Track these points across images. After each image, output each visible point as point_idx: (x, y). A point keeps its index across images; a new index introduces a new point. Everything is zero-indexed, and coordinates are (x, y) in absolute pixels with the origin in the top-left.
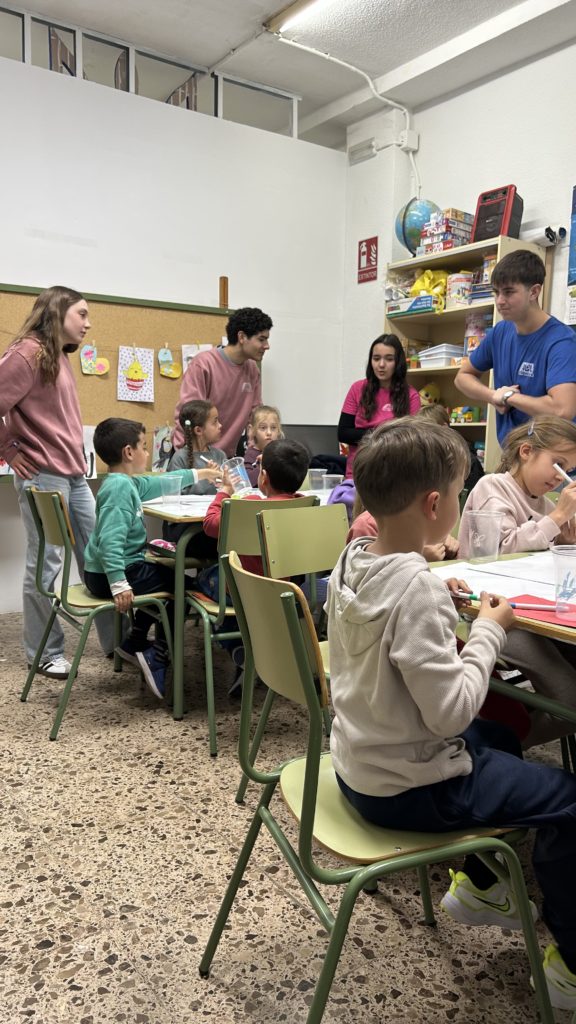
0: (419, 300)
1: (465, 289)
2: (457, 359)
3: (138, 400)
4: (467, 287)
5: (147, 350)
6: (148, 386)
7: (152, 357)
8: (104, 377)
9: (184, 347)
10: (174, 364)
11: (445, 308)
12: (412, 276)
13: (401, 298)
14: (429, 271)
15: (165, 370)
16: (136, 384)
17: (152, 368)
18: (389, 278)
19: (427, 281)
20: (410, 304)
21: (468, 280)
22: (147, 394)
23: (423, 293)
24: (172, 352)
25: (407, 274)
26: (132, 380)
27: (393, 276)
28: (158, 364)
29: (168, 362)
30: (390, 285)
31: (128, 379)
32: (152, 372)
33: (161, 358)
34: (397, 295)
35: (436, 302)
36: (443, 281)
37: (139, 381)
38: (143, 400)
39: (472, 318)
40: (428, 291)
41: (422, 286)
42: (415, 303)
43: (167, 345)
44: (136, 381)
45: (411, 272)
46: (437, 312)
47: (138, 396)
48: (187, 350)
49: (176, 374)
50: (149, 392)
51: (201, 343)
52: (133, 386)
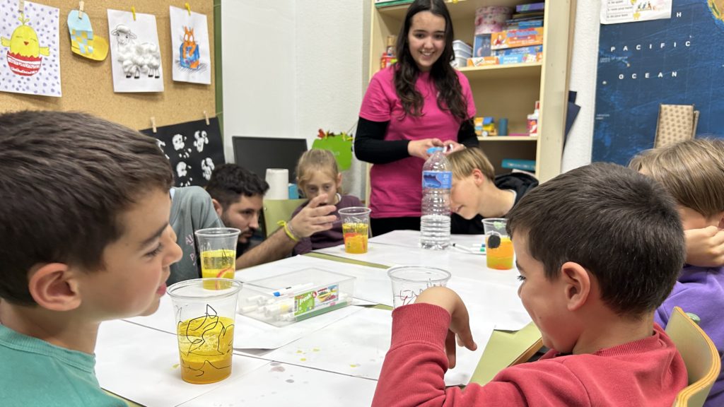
3: (31, 92)
5: (47, 8)
6: (49, 70)
7: (57, 22)
9: (111, 13)
10: (95, 37)
15: (80, 47)
16: (26, 64)
17: (57, 39)
22: (48, 83)
24: (91, 18)
26: (18, 56)
28: (67, 35)
29: (84, 33)
31: (10, 54)
32: (57, 45)
33: (73, 24)
37: (32, 59)
38: (40, 93)
43: (82, 4)
44: (25, 58)
47: (31, 85)
48: (117, 19)
49: (99, 56)
50: (52, 80)
51: (138, 12)
52: (21, 68)
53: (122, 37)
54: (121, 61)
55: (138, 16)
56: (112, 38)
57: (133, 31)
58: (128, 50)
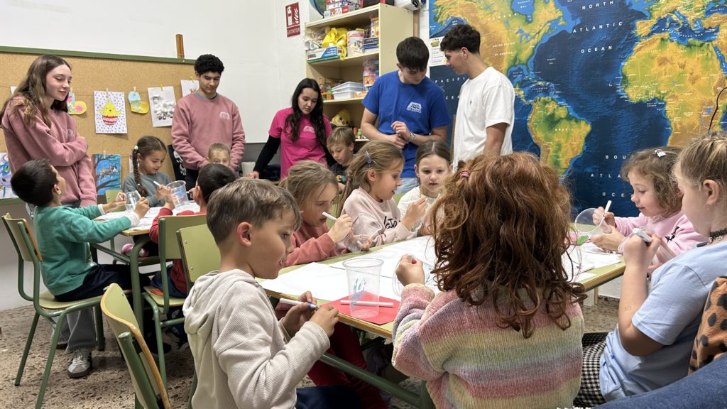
0: (328, 50)
1: (360, 42)
2: (358, 93)
3: (114, 132)
4: (361, 41)
5: (119, 93)
6: (122, 121)
7: (123, 99)
8: (83, 115)
9: (150, 90)
10: (142, 103)
11: (347, 56)
12: (324, 32)
13: (316, 49)
14: (334, 29)
15: (135, 108)
16: (111, 120)
17: (124, 107)
18: (306, 34)
19: (333, 36)
20: (323, 53)
21: (362, 36)
22: (121, 127)
23: (331, 45)
24: (140, 93)
25: (320, 30)
26: (107, 117)
27: (310, 32)
28: (128, 104)
29: (137, 101)
30: (308, 39)
31: (104, 117)
32: (124, 109)
33: (131, 98)
34: (313, 46)
35: (341, 52)
36: (344, 36)
37: (113, 117)
38: (118, 132)
39: (367, 62)
40: (334, 43)
41: (330, 39)
42: (326, 53)
43: (135, 88)
44: (110, 117)
45: (322, 29)
46: (341, 59)
47: (113, 129)
48: (153, 92)
49: (144, 111)
50: (122, 126)
51: (164, 86)
52: (108, 122)
53: (156, 100)
54: (156, 112)
55: (164, 88)
56: (151, 101)
57: (162, 96)
58: (159, 106)
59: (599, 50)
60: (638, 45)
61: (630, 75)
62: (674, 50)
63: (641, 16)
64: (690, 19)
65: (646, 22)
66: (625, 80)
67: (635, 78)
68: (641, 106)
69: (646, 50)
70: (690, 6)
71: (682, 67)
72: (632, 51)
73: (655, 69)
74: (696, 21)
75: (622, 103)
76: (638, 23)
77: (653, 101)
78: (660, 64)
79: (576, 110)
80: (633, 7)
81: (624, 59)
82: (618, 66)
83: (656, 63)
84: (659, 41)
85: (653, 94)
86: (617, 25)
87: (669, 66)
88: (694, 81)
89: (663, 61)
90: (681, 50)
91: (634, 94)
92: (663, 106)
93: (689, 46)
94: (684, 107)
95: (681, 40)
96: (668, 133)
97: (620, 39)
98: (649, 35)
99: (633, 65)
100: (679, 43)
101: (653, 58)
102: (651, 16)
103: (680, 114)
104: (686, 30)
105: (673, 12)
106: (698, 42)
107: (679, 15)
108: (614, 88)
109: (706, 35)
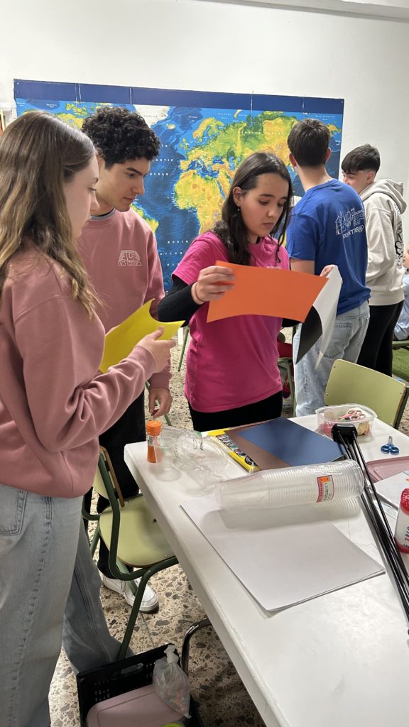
59: (161, 175)
60: (182, 175)
61: (179, 193)
62: (199, 180)
63: (183, 158)
64: (206, 164)
65: (186, 162)
66: (176, 195)
67: (181, 195)
68: (185, 212)
69: (186, 179)
70: (206, 157)
71: (204, 190)
72: (179, 178)
73: (191, 190)
74: (209, 166)
75: (175, 209)
76: (181, 161)
77: (191, 208)
78: (194, 188)
79: (149, 213)
80: (177, 152)
81: (175, 182)
82: (172, 187)
83: (191, 187)
84: (192, 174)
85: (191, 205)
86: (170, 160)
87: (197, 189)
88: (209, 199)
89: (195, 186)
90: (203, 181)
91: (181, 204)
92: (196, 212)
93: (206, 179)
94: (205, 214)
95: (203, 175)
96: (199, 227)
97: (172, 170)
98: (188, 170)
99: (180, 187)
100: (202, 177)
101: (190, 184)
102: (188, 159)
103: (204, 217)
104: (204, 170)
105: (198, 159)
106: (210, 178)
107: (201, 161)
108: (170, 200)
109: (214, 174)
